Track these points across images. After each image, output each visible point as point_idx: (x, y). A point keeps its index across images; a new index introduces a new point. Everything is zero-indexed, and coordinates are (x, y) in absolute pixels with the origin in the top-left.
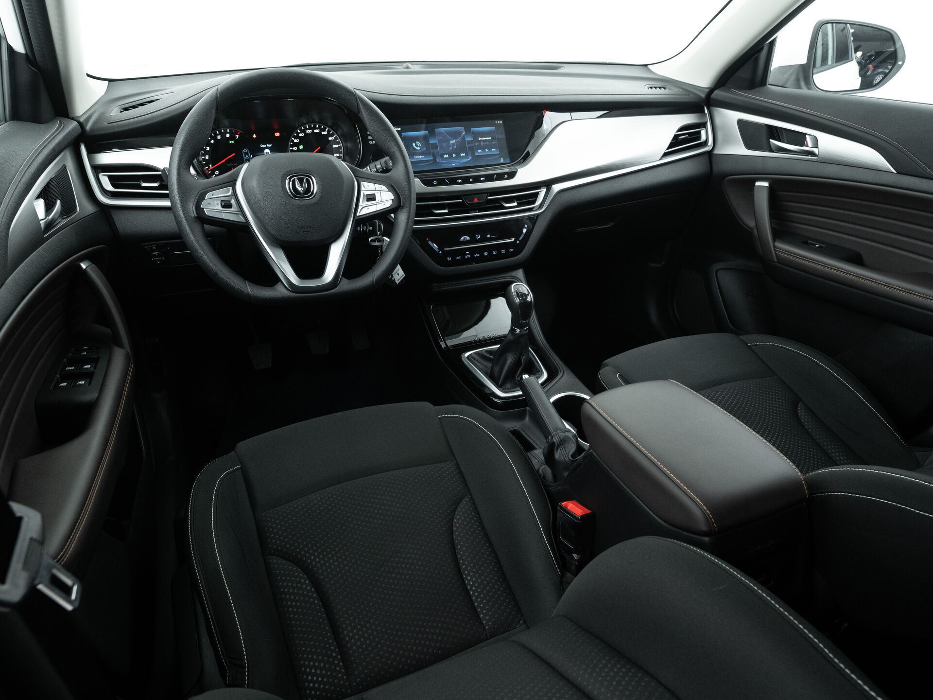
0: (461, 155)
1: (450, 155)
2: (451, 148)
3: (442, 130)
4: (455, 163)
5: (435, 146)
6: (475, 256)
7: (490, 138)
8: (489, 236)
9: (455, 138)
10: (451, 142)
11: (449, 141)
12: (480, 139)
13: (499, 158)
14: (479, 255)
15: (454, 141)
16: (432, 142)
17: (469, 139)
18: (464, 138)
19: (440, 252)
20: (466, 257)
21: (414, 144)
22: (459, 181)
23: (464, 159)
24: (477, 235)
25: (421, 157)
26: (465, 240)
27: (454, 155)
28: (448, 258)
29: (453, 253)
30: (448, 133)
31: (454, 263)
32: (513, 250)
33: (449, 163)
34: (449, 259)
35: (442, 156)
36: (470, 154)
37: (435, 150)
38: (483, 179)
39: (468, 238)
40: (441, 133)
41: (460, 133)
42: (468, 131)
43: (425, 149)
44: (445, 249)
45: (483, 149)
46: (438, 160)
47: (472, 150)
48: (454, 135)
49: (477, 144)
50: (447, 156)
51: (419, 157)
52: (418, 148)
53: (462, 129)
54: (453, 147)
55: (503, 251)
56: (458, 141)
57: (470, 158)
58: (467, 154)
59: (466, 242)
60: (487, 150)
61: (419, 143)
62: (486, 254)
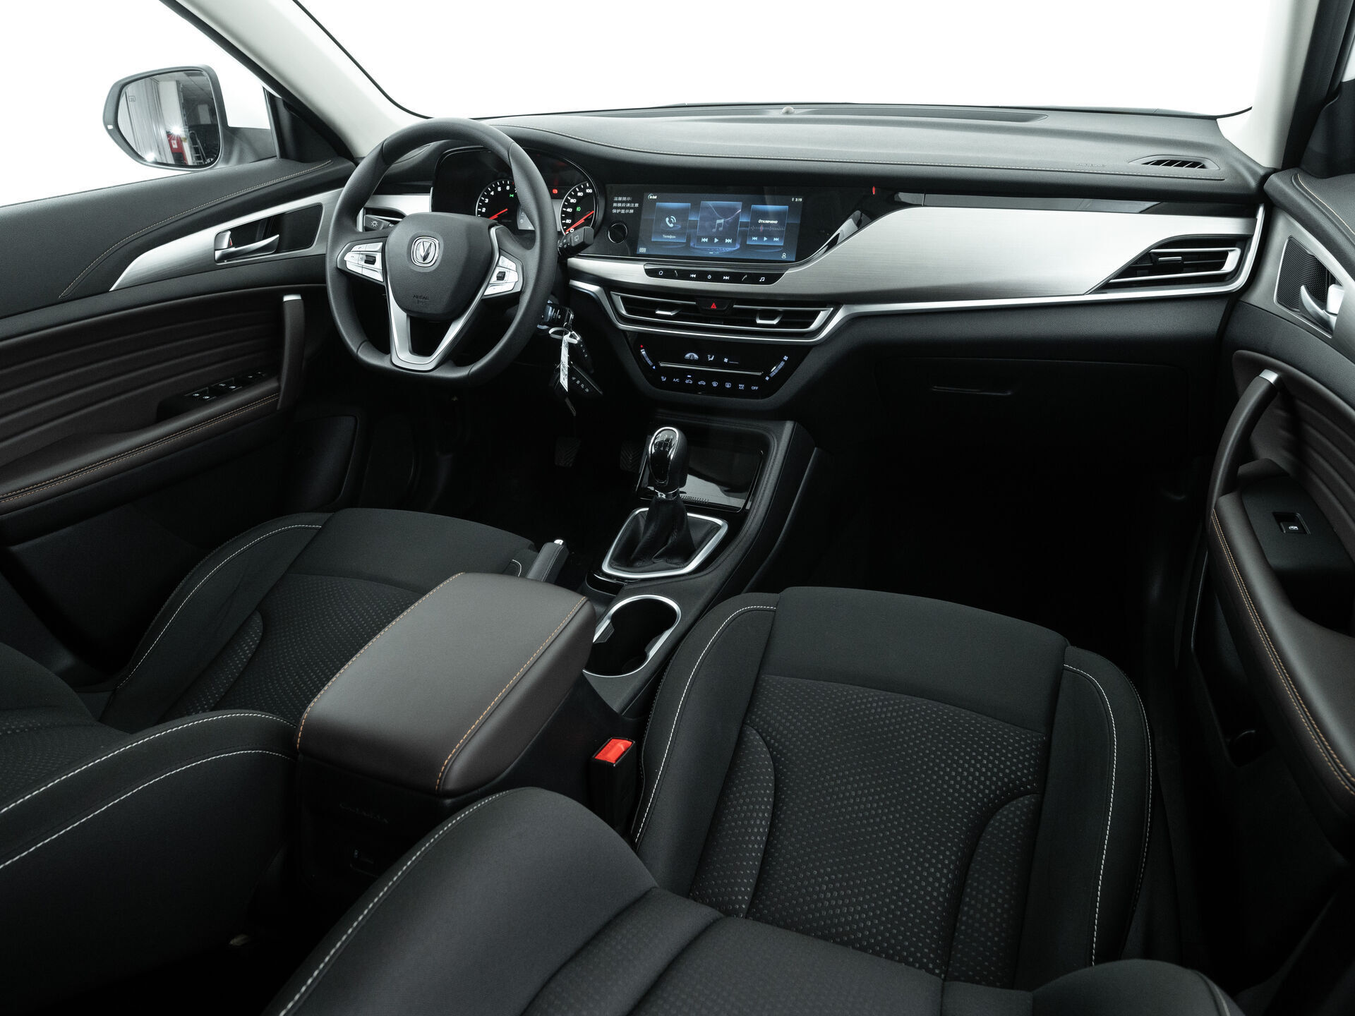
0: (727, 241)
1: (711, 240)
2: (714, 230)
3: (710, 204)
4: (715, 250)
5: (694, 225)
6: (699, 383)
7: (776, 222)
8: (726, 360)
9: (725, 217)
10: (718, 221)
11: (715, 219)
12: (760, 221)
13: (781, 253)
14: (704, 384)
15: (722, 221)
16: (692, 218)
17: (744, 219)
18: (738, 217)
19: (654, 367)
20: (687, 381)
21: (667, 219)
22: (692, 276)
23: (730, 247)
24: (709, 356)
25: (671, 237)
26: (692, 358)
27: (716, 240)
28: (662, 377)
29: (671, 373)
30: (717, 208)
31: (669, 386)
32: (757, 388)
33: (706, 250)
34: (664, 379)
35: (699, 239)
36: (740, 241)
37: (692, 231)
38: (727, 278)
39: (696, 357)
40: (708, 208)
41: (736, 210)
42: (746, 208)
43: (680, 227)
44: (662, 365)
45: (760, 236)
46: (692, 244)
47: (745, 236)
48: (724, 212)
49: (753, 228)
50: (707, 240)
51: (668, 237)
52: (671, 225)
53: (739, 205)
54: (718, 228)
55: (741, 386)
56: (727, 222)
57: (738, 246)
58: (734, 241)
59: (690, 362)
60: (765, 239)
61: (674, 219)
62: (715, 384)
